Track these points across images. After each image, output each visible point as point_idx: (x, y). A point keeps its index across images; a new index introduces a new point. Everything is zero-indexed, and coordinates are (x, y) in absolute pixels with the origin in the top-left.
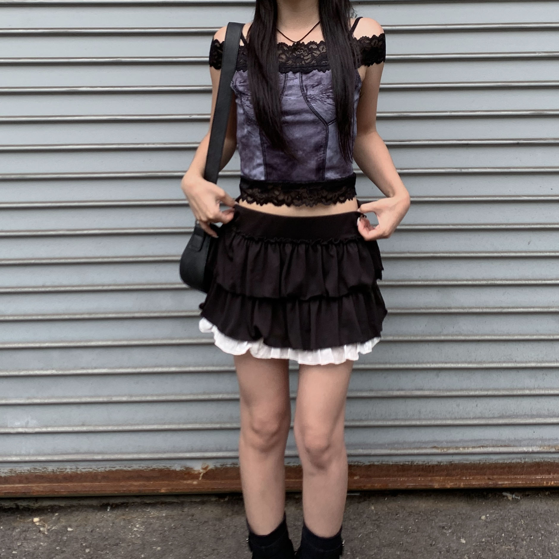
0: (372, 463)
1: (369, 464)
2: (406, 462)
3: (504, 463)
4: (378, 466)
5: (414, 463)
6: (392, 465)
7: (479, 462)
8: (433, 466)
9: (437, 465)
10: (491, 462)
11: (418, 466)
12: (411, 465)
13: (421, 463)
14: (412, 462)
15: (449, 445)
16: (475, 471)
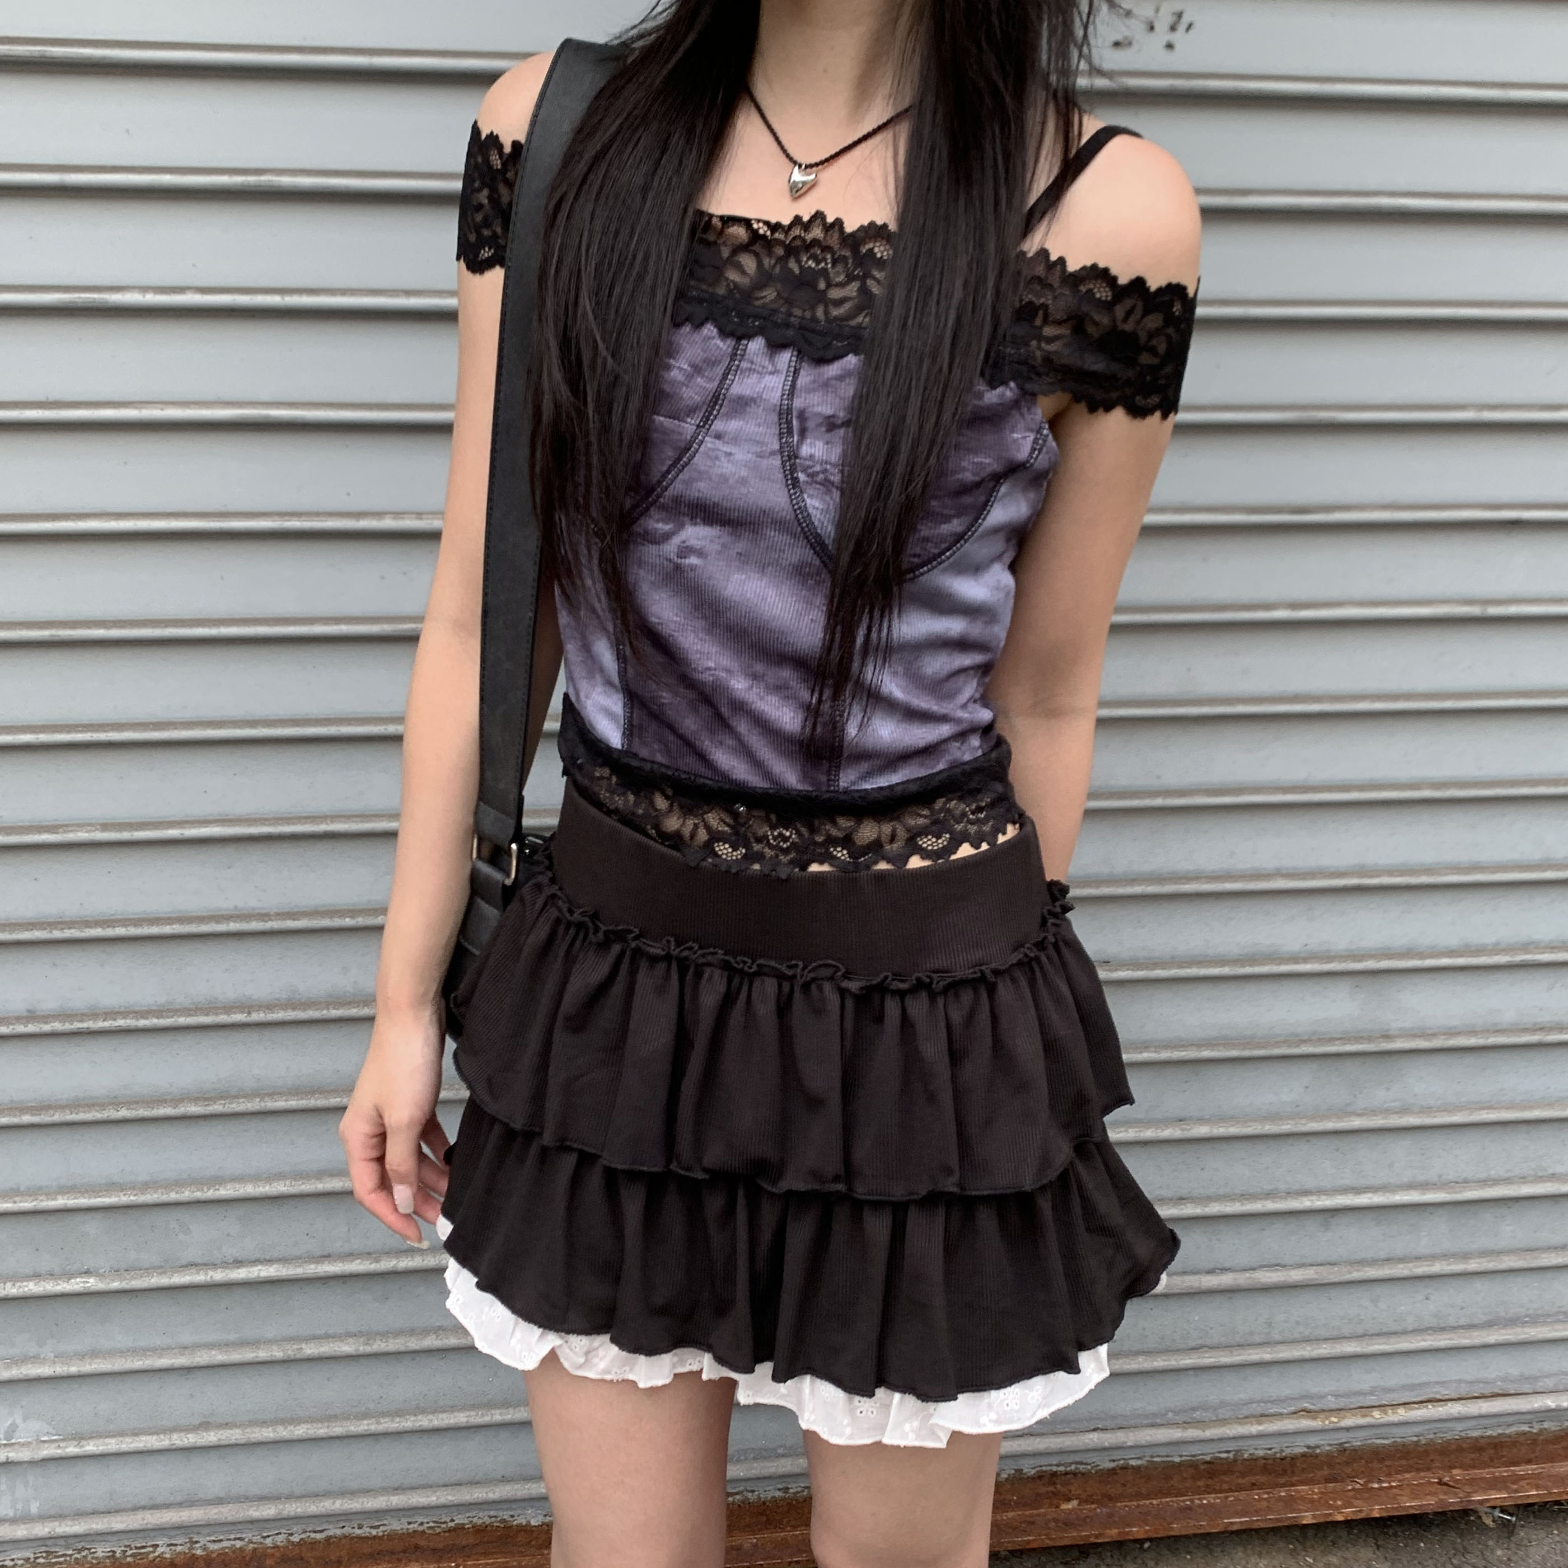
0: (1122, 1462)
1: (1112, 1465)
2: (1220, 1452)
3: (1482, 1437)
4: (1137, 1469)
5: (1242, 1455)
6: (1180, 1464)
7: (1415, 1439)
8: (1293, 1458)
9: (1304, 1455)
10: (1448, 1436)
11: (1254, 1460)
12: (1235, 1461)
13: (1261, 1453)
14: (1237, 1451)
15: (1342, 1403)
16: (1404, 1462)
